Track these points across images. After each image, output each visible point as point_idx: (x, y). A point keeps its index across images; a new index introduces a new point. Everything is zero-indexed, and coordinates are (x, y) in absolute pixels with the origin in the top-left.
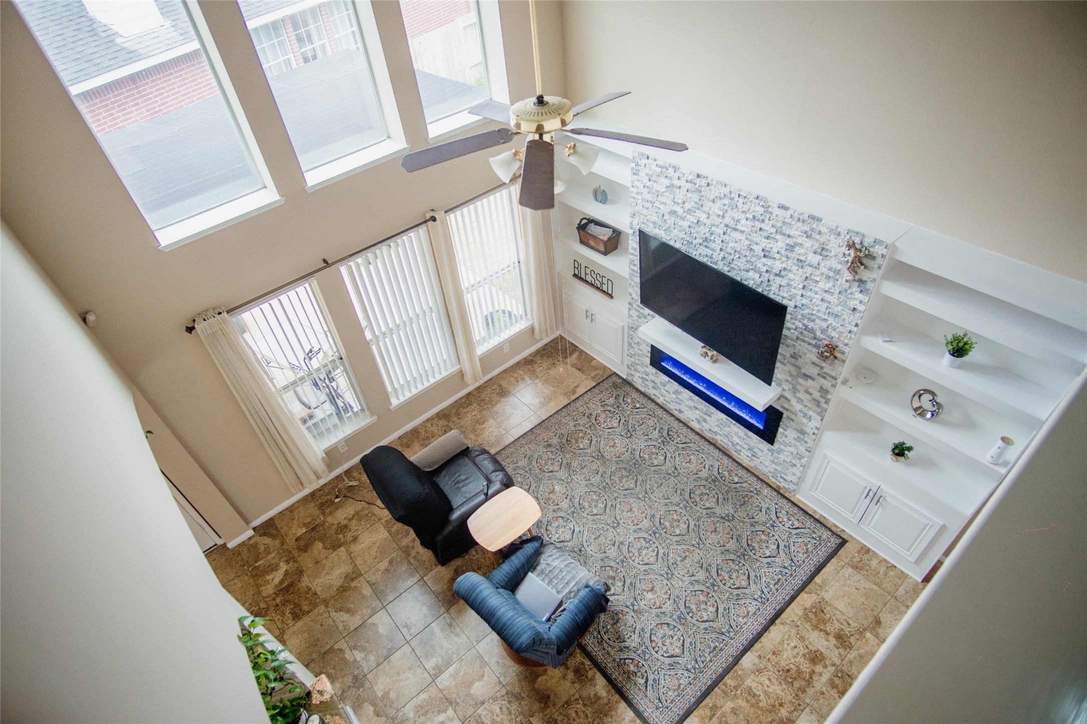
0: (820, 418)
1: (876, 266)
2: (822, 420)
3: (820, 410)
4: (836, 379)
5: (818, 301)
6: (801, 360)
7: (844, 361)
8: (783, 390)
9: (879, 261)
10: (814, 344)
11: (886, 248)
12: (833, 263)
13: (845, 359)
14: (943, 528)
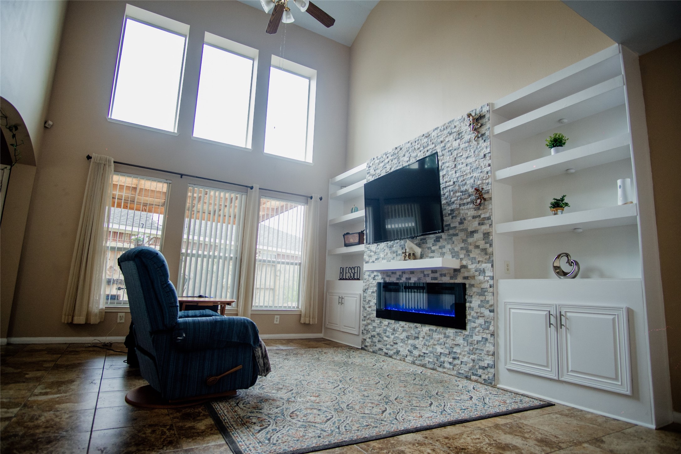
0: (490, 265)
1: (487, 120)
2: (492, 266)
3: (488, 256)
4: (490, 219)
5: (464, 168)
6: (466, 221)
7: (491, 199)
8: (461, 259)
9: (487, 116)
10: (470, 201)
11: (488, 106)
12: (467, 137)
13: (491, 197)
14: (630, 313)
